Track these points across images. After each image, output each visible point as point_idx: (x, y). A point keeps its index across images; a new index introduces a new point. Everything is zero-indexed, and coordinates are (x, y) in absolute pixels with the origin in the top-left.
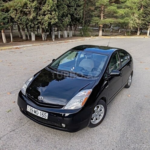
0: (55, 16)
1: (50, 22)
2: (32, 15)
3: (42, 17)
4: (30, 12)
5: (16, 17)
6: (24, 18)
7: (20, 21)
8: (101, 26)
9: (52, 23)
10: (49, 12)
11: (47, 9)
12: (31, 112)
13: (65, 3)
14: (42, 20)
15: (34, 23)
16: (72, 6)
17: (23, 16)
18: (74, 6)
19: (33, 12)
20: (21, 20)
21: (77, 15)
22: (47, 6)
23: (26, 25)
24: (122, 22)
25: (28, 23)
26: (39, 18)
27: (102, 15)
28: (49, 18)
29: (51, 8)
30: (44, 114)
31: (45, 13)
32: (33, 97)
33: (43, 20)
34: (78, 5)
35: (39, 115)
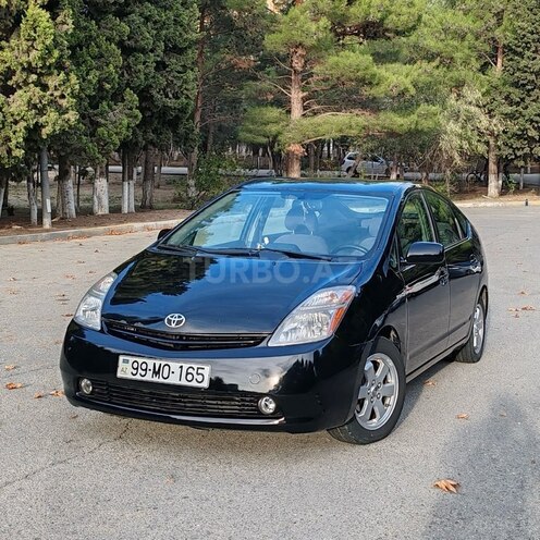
0: (63, 97)
1: (38, 127)
8: (297, 149)
9: (45, 132)
10: (34, 77)
11: (24, 58)
12: (138, 377)
13: (108, 33)
16: (143, 51)
18: (152, 51)
21: (167, 96)
22: (25, 44)
24: (405, 127)
27: (296, 96)
28: (31, 105)
29: (42, 58)
34: (175, 47)
35: (174, 380)
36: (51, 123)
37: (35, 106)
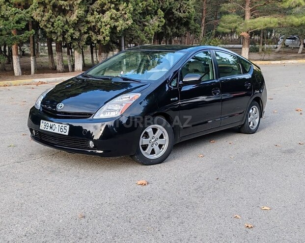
0: (125, 14)
1: (115, 27)
2: (76, 13)
3: (97, 17)
4: (71, 6)
5: (43, 19)
6: (58, 20)
7: (50, 26)
8: (245, 34)
9: (118, 29)
10: (113, 5)
14: (97, 22)
15: (80, 31)
17: (56, 17)
19: (78, 6)
20: (52, 25)
21: (180, 12)
23: (64, 33)
25: (67, 31)
26: (90, 18)
27: (248, 9)
28: (112, 18)
30: (63, 128)
31: (104, 9)
33: (100, 23)
35: (56, 131)
36: (121, 25)
37: (113, 18)
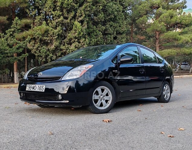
0: (84, 45)
2: (54, 44)
3: (67, 46)
4: (51, 40)
5: (34, 48)
6: (43, 49)
7: (38, 52)
10: (77, 40)
11: (74, 35)
12: (30, 90)
13: (99, 29)
14: (67, 50)
15: (56, 55)
16: (110, 34)
17: (42, 47)
18: (113, 34)
19: (55, 40)
20: (40, 52)
22: (74, 32)
23: (46, 56)
25: (49, 55)
26: (62, 47)
27: (157, 45)
29: (79, 34)
30: (41, 88)
31: (71, 42)
32: (33, 76)
33: (68, 50)
34: (119, 33)
35: (37, 90)
37: (77, 47)
